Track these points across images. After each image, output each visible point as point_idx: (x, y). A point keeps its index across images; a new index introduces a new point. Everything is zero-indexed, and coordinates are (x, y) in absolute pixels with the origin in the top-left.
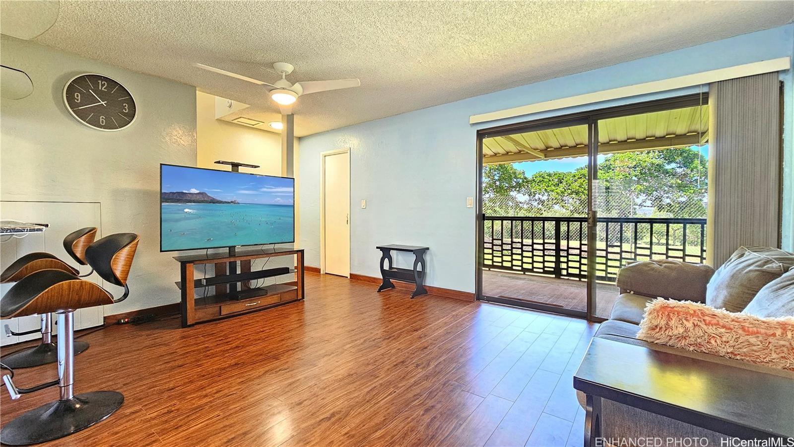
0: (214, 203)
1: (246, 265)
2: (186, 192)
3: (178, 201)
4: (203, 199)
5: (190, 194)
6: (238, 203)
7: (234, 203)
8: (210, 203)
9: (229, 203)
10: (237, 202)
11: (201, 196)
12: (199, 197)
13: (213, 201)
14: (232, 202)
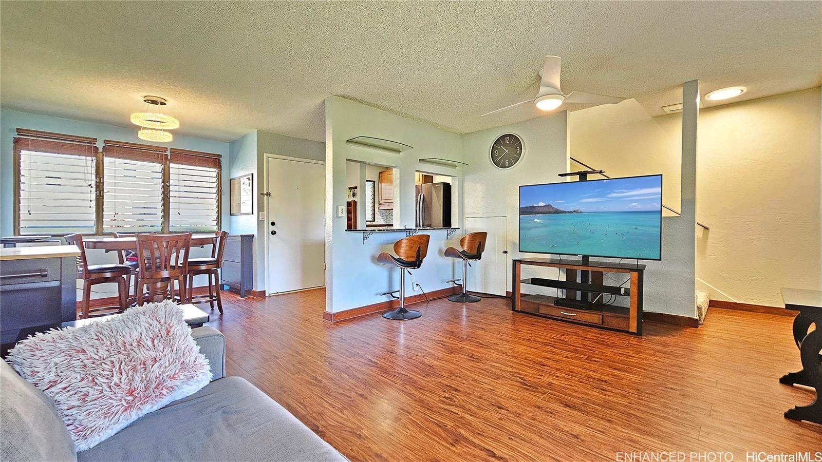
0: (557, 213)
1: (599, 276)
2: (536, 205)
3: (530, 213)
4: (549, 211)
5: (539, 207)
6: (581, 212)
7: (577, 213)
8: (554, 213)
9: (571, 212)
10: (579, 211)
11: (547, 208)
12: (546, 209)
13: (557, 212)
14: (574, 211)
